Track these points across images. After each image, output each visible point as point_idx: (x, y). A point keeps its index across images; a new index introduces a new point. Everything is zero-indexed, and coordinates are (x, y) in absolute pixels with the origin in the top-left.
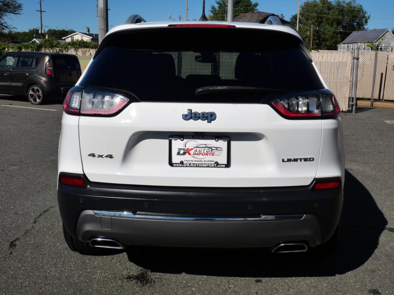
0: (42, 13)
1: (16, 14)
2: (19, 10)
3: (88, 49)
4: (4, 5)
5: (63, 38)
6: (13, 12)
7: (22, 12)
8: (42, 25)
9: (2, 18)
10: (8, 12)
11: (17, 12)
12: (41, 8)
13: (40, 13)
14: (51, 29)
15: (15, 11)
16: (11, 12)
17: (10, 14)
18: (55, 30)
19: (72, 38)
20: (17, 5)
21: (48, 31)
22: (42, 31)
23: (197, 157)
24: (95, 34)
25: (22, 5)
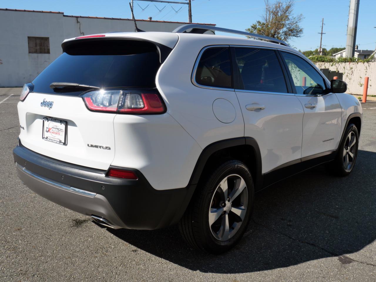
0: (322, 35)
1: (298, 37)
2: (300, 33)
3: (324, 63)
4: (289, 31)
5: (334, 55)
6: (296, 35)
7: (302, 35)
8: (321, 45)
9: (287, 41)
10: (292, 36)
11: (298, 36)
12: (322, 31)
13: (321, 35)
14: (334, 48)
15: (297, 35)
16: (294, 36)
17: (293, 37)
18: (337, 48)
19: (341, 54)
20: (299, 29)
21: (331, 49)
22: (320, 49)
23: (53, 135)
24: (362, 50)
25: (303, 30)
